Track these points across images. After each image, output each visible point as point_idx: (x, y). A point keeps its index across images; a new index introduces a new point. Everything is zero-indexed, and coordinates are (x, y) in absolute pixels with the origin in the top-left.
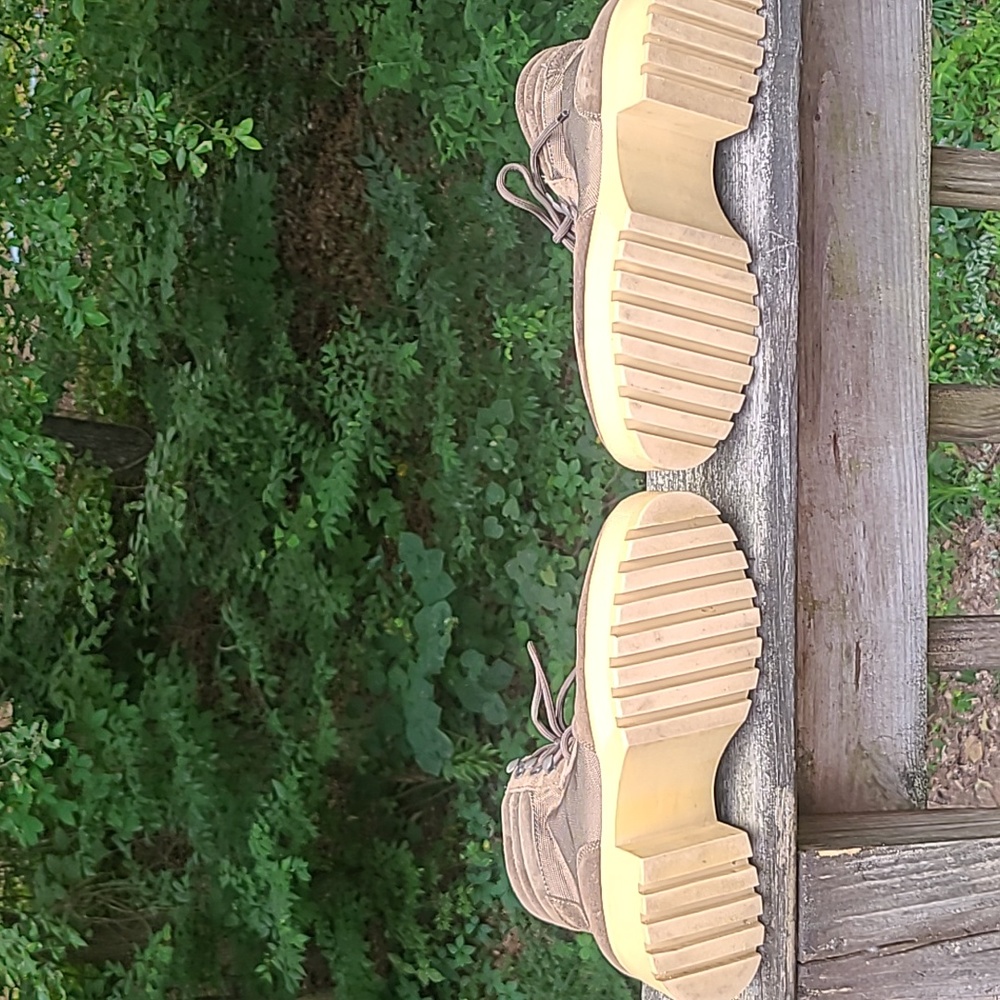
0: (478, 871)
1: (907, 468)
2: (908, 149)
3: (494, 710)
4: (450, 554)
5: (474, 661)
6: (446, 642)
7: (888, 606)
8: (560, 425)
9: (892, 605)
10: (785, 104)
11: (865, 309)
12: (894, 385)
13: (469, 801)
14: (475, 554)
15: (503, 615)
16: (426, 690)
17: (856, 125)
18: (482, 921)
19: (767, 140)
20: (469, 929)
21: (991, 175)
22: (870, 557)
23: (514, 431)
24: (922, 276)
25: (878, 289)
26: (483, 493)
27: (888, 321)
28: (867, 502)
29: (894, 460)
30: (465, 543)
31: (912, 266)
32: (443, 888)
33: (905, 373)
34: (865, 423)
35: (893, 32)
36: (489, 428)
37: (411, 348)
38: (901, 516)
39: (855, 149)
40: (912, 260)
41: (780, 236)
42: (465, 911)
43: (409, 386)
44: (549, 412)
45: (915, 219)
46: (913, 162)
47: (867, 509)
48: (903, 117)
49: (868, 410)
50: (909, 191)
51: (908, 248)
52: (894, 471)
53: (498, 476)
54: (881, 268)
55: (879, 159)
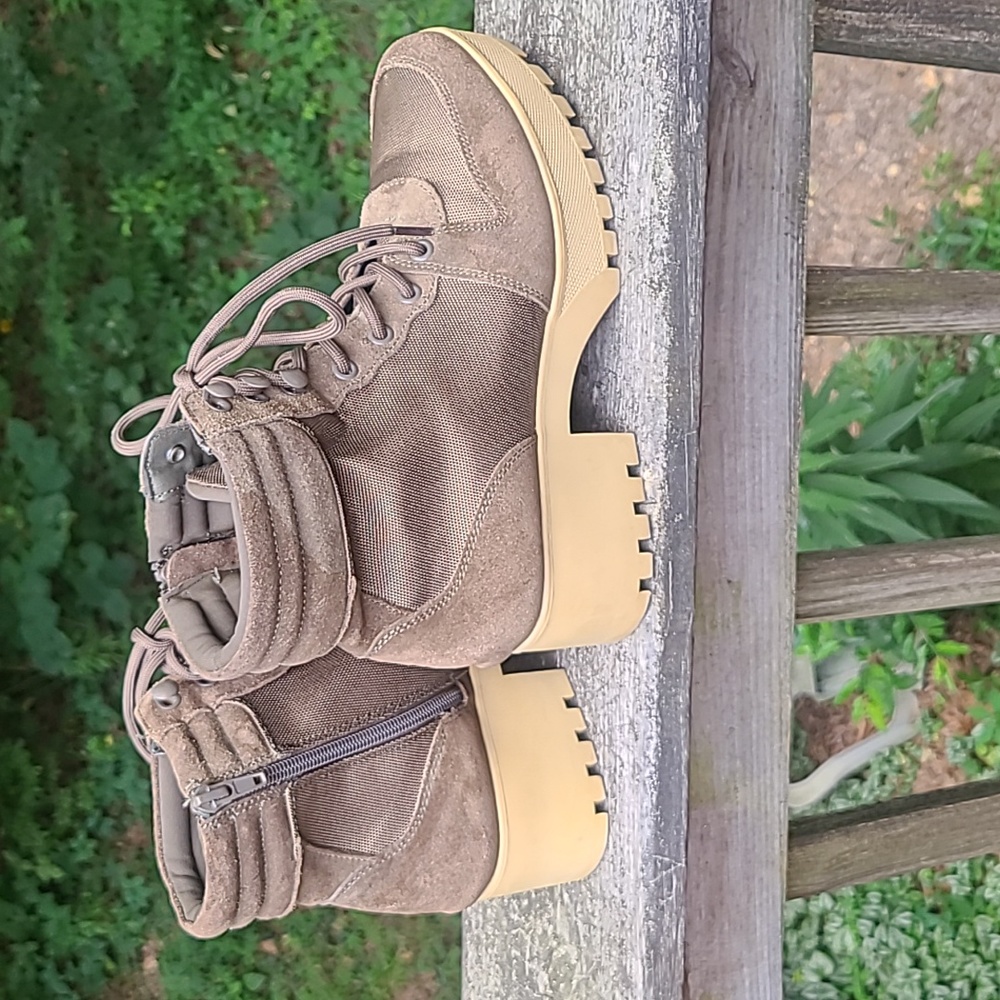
0: (100, 765)
1: (761, 988)
2: (771, 615)
3: (115, 605)
4: (64, 443)
5: (93, 555)
6: (62, 537)
8: (183, 304)
11: (721, 816)
12: (750, 896)
13: (90, 692)
15: (122, 503)
16: (39, 587)
18: (105, 814)
19: (653, 743)
20: (91, 823)
23: (133, 310)
24: (782, 763)
25: (736, 788)
27: (745, 824)
29: (747, 983)
30: (82, 433)
31: (772, 752)
32: (62, 783)
33: (762, 879)
34: (718, 949)
35: (757, 478)
36: (104, 306)
37: (19, 224)
39: (714, 627)
40: (772, 745)
41: (667, 859)
42: (86, 804)
43: (15, 262)
44: (170, 288)
46: (776, 629)
48: (766, 578)
49: (721, 932)
50: (770, 664)
51: (768, 733)
53: (117, 362)
54: (738, 762)
55: (739, 633)
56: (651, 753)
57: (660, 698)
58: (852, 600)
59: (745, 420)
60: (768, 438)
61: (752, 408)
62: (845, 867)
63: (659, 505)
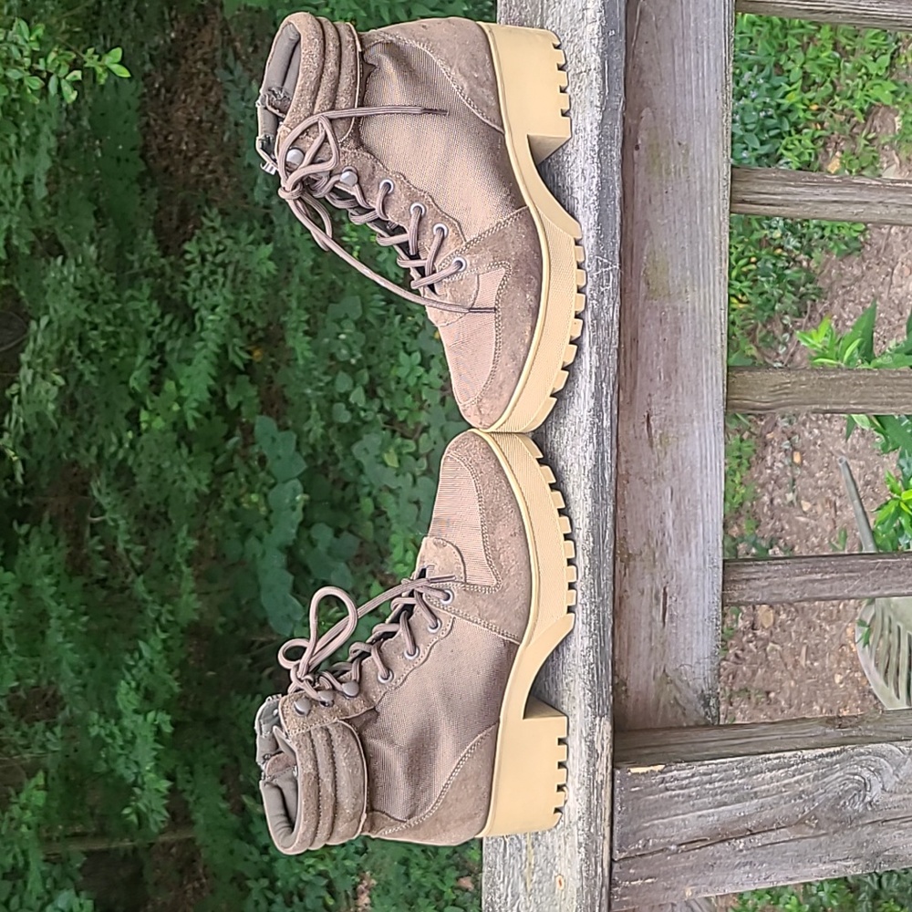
1: (708, 440)
2: (712, 173)
3: (341, 577)
4: (302, 437)
5: (323, 534)
6: (298, 516)
7: (690, 555)
8: (403, 321)
9: (693, 555)
10: (611, 150)
11: (675, 308)
12: (698, 371)
14: (325, 437)
15: (349, 492)
16: (278, 560)
17: (669, 153)
19: (595, 180)
21: (780, 190)
22: (676, 515)
23: (361, 325)
24: (722, 280)
25: (686, 291)
26: (332, 382)
27: (694, 318)
28: (674, 470)
29: (697, 434)
30: (316, 427)
31: (714, 271)
33: (707, 361)
34: (673, 404)
35: (700, 74)
36: (339, 322)
37: (267, 250)
38: (702, 481)
39: (669, 174)
40: (714, 267)
41: (605, 261)
43: (265, 283)
44: (393, 308)
45: (717, 232)
46: (716, 185)
47: (674, 476)
48: (708, 146)
49: (676, 393)
50: (712, 208)
51: (711, 256)
52: (697, 443)
53: (346, 366)
54: (688, 273)
55: (688, 181)
56: (594, 187)
57: (599, 151)
58: (790, 198)
59: (691, 32)
60: (708, 47)
61: (696, 25)
62: (787, 394)
63: (598, 23)
